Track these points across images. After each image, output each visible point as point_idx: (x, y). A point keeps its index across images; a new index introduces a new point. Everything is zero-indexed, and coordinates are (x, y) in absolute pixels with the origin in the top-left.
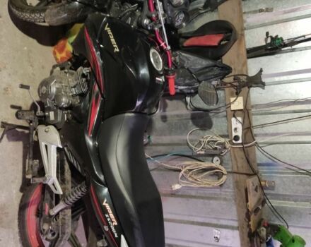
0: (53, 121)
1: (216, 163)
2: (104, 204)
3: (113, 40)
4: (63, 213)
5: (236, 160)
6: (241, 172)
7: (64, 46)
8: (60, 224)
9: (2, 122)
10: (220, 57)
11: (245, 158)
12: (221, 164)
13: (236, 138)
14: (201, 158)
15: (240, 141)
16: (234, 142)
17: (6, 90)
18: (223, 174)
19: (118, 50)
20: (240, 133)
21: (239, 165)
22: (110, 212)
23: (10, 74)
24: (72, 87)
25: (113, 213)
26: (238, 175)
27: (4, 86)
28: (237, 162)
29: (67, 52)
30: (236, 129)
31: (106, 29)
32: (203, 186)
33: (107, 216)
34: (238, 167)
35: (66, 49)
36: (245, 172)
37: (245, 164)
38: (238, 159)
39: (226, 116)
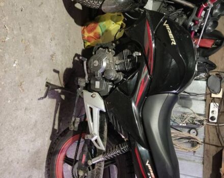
0: (98, 89)
1: (193, 134)
2: (147, 164)
3: (171, 35)
4: (99, 165)
5: (209, 134)
6: (212, 143)
7: (94, 28)
8: (95, 173)
9: (47, 83)
10: (207, 56)
11: (216, 133)
12: (197, 135)
13: (213, 118)
14: (179, 129)
15: (215, 121)
16: (210, 120)
17: (52, 56)
18: (198, 143)
19: (175, 44)
20: (216, 115)
21: (211, 138)
22: (151, 172)
23: (56, 44)
24: (116, 65)
25: (154, 172)
26: (209, 145)
27: (51, 53)
28: (209, 136)
29: (95, 33)
30: (213, 112)
31: (165, 24)
32: (180, 150)
33: (149, 174)
34: (209, 140)
35: (95, 31)
36: (214, 144)
37: (216, 138)
38: (211, 134)
39: (205, 100)
